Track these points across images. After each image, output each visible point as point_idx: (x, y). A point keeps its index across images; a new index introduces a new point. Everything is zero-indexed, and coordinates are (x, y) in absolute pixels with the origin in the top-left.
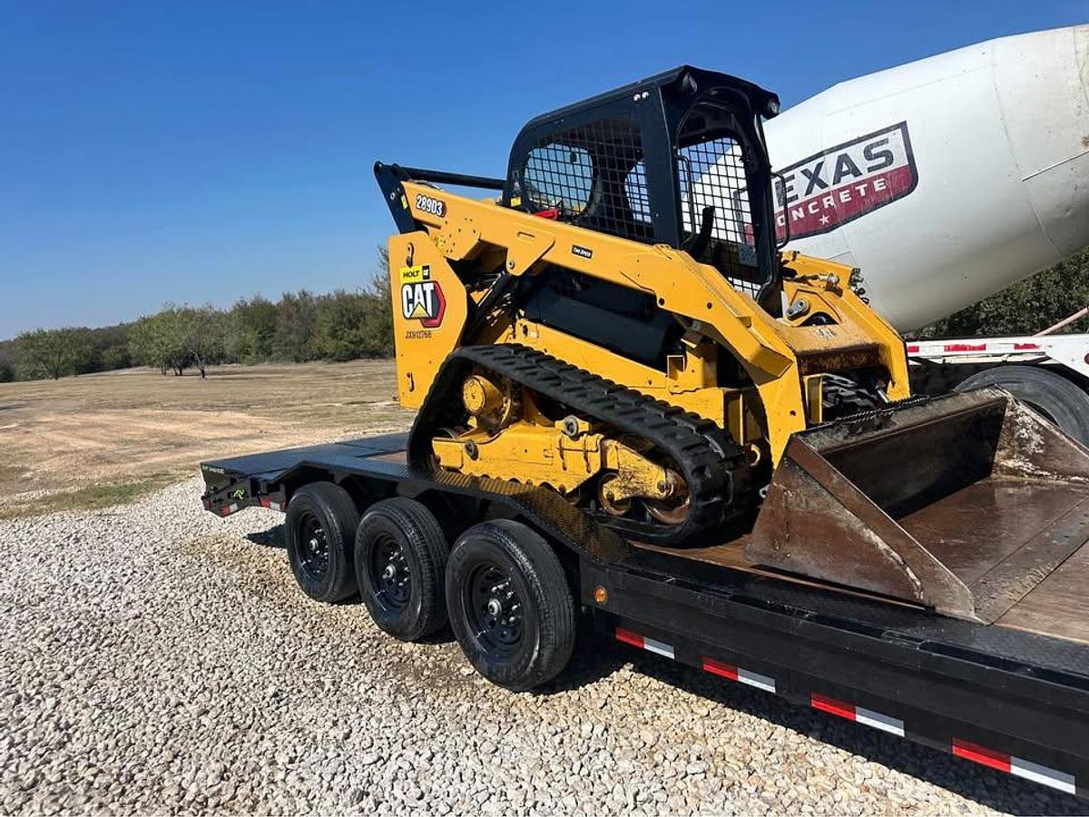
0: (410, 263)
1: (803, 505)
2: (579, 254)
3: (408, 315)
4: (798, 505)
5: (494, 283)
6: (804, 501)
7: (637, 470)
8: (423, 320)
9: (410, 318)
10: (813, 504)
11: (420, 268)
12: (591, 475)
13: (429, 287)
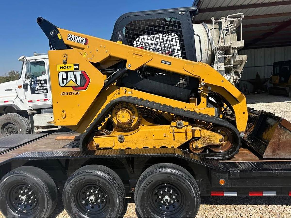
0: (65, 63)
1: (285, 138)
2: (165, 63)
3: (63, 85)
4: (283, 138)
5: (115, 73)
6: (285, 137)
7: (209, 136)
8: (74, 88)
9: (64, 86)
10: (288, 137)
11: (72, 65)
12: (187, 140)
13: (78, 74)
